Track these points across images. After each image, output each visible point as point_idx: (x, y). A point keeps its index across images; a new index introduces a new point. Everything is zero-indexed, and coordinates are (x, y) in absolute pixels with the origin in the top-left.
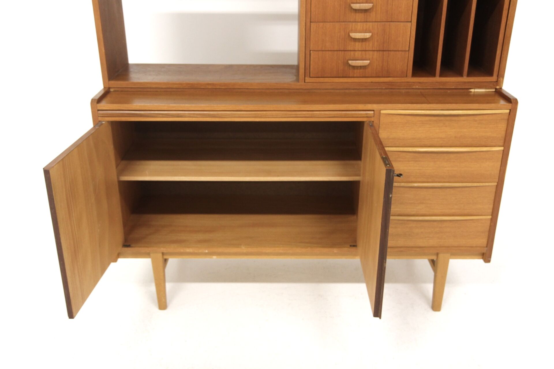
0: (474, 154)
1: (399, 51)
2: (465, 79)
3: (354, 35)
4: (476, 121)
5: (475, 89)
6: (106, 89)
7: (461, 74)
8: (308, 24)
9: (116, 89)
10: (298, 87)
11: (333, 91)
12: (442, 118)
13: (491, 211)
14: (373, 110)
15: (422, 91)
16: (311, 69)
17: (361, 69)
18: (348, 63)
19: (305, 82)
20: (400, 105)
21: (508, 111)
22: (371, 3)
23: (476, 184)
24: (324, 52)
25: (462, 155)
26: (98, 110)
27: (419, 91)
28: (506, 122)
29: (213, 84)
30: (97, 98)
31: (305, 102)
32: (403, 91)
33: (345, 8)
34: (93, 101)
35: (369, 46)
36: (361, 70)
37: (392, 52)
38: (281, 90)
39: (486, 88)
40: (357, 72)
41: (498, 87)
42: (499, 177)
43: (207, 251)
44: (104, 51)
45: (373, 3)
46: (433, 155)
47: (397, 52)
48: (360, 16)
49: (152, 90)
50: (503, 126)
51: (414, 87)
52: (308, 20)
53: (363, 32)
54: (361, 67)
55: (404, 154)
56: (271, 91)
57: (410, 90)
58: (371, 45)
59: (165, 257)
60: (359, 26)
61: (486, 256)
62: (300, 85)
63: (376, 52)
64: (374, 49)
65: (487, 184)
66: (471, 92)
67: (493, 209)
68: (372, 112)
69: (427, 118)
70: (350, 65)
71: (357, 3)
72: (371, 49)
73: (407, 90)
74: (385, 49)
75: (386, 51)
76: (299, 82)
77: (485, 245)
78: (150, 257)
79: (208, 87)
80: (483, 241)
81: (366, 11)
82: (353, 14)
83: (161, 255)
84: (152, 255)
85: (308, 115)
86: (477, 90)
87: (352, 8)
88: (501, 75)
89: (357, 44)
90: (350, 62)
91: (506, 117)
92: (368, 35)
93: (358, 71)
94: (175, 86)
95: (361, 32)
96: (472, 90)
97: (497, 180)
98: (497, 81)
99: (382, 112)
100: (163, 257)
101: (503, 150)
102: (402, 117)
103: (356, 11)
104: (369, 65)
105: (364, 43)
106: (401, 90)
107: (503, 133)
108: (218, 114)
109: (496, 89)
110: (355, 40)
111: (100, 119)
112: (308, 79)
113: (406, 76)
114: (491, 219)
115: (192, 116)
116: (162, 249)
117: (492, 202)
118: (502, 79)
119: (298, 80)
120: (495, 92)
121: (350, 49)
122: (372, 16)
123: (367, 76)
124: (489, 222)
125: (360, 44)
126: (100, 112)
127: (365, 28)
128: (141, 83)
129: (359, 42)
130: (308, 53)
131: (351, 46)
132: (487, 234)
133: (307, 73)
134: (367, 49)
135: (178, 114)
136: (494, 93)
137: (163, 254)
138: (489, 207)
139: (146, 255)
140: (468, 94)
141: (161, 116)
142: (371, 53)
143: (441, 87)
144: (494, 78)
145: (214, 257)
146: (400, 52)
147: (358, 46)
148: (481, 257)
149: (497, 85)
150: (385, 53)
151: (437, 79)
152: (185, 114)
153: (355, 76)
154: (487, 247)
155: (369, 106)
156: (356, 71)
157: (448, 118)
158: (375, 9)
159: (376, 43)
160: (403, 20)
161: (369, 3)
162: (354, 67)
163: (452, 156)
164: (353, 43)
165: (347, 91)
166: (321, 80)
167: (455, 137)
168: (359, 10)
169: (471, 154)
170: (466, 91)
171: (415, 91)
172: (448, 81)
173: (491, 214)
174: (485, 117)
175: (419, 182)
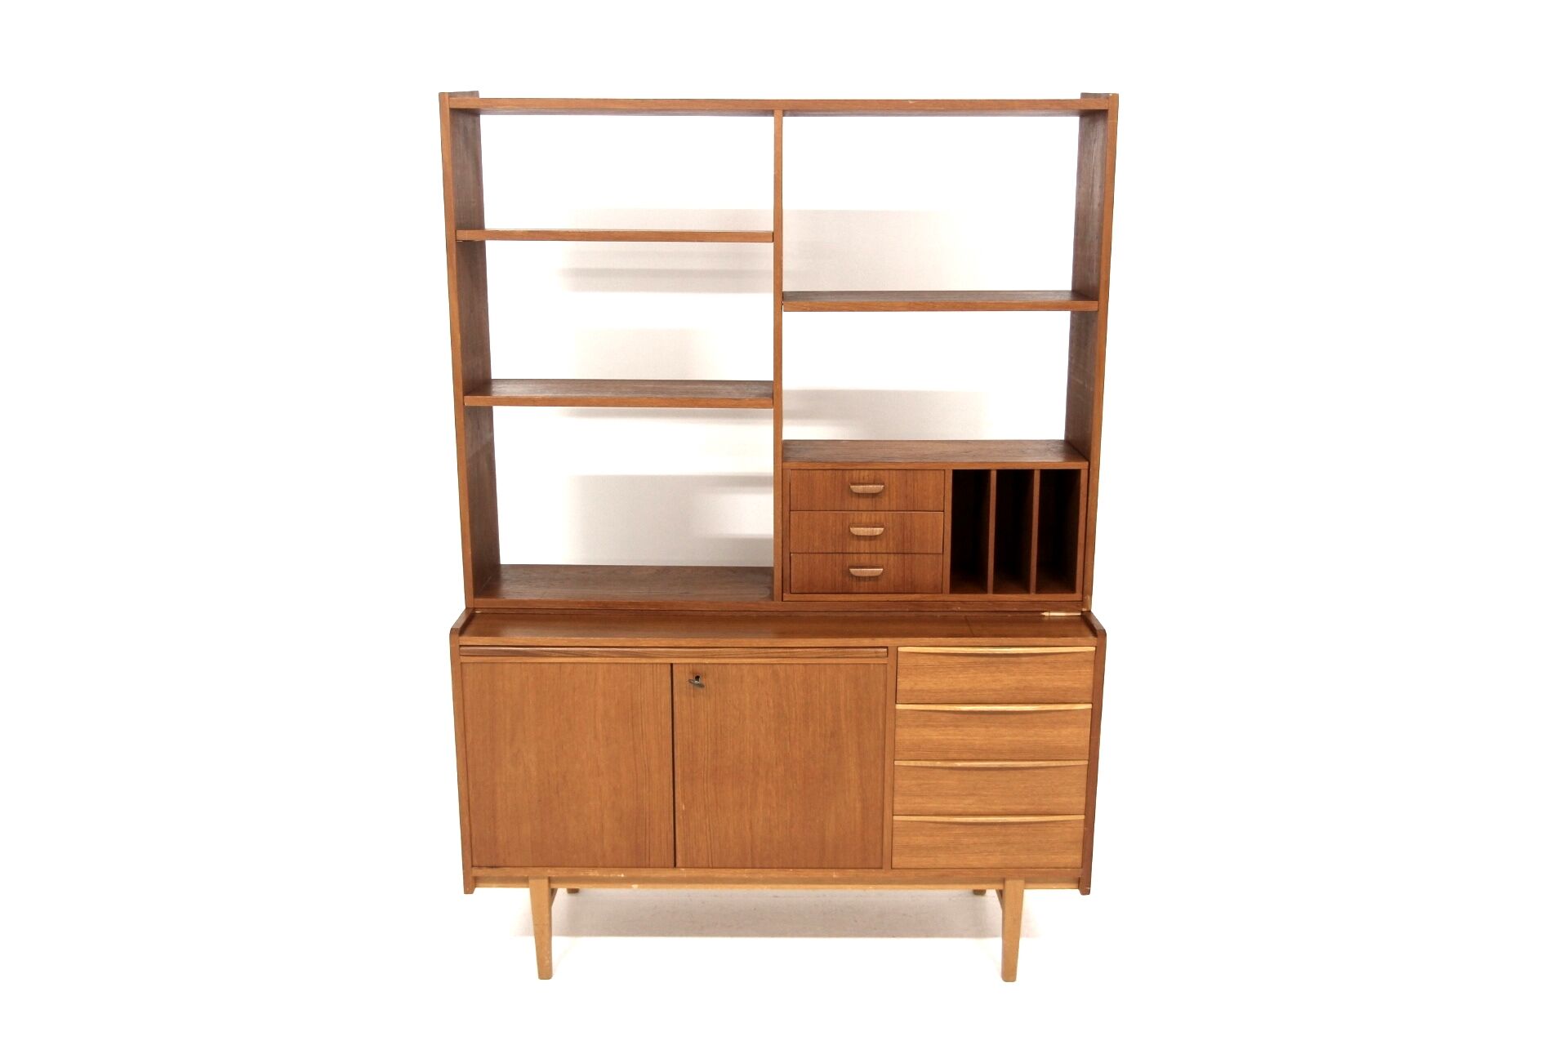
0: (1048, 715)
1: (927, 554)
2: (1033, 597)
3: (855, 531)
4: (1045, 663)
5: (1049, 612)
6: (470, 611)
7: (1027, 590)
8: (786, 514)
9: (486, 611)
10: (773, 609)
11: (827, 614)
12: (994, 659)
13: (1082, 807)
14: (887, 647)
15: (967, 614)
16: (792, 581)
17: (870, 580)
18: (849, 572)
19: (782, 600)
20: (927, 639)
21: (1093, 649)
22: (881, 484)
23: (1054, 764)
24: (812, 556)
25: (1028, 716)
26: (461, 646)
27: (963, 615)
28: (1093, 666)
29: (638, 604)
30: (459, 627)
31: (783, 634)
32: (939, 615)
33: (842, 491)
34: (453, 631)
35: (880, 547)
36: (871, 583)
37: (917, 556)
38: (746, 613)
39: (1067, 611)
40: (864, 585)
41: (1084, 610)
42: (1090, 750)
43: (622, 876)
44: (470, 553)
45: (883, 484)
46: (984, 716)
47: (925, 556)
48: (864, 503)
49: (540, 612)
50: (1088, 672)
51: (954, 609)
52: (787, 509)
53: (871, 527)
54: (870, 578)
55: (939, 715)
56: (730, 614)
57: (948, 614)
58: (884, 545)
59: (554, 886)
60: (865, 517)
61: (1084, 885)
62: (776, 605)
63: (892, 555)
64: (888, 551)
65: (1072, 763)
66: (1044, 616)
67: (1087, 804)
68: (885, 650)
69: (971, 659)
70: (852, 576)
71: (860, 484)
72: (884, 551)
73: (944, 614)
74: (905, 551)
75: (908, 553)
76: (773, 600)
77: (1079, 865)
78: (528, 887)
79: (630, 607)
80: (1075, 858)
81: (874, 495)
82: (853, 499)
83: (546, 881)
84: (531, 882)
85: (785, 655)
86: (1052, 614)
87: (852, 491)
88: (1087, 591)
89: (862, 542)
90: (852, 570)
91: (1092, 658)
92: (878, 531)
93: (866, 583)
94: (579, 606)
95: (867, 527)
96: (1046, 614)
97: (1087, 757)
98: (1082, 601)
99: (900, 649)
100: (549, 886)
101: (1092, 709)
102: (932, 657)
103: (859, 495)
104: (882, 574)
105: (873, 542)
106: (934, 614)
107: (1090, 682)
108: (645, 653)
109: (1082, 612)
110: (859, 537)
111: (464, 659)
112: (787, 597)
113: (942, 593)
114: (1085, 820)
115: (605, 654)
116: (549, 871)
117: (1084, 793)
118: (1089, 597)
119: (771, 597)
120: (1081, 616)
121: (851, 551)
122: (885, 502)
123: (880, 591)
124: (1082, 825)
125: (867, 543)
126: (462, 648)
127: (873, 520)
128: (524, 602)
129: (865, 540)
130: (787, 555)
131: (853, 547)
132: (1080, 845)
133: (786, 586)
134: (878, 551)
135: (583, 652)
136: (1079, 618)
137: (550, 880)
138: (1080, 801)
139: (523, 881)
140: (1040, 621)
141: (557, 654)
142: (885, 556)
143: (998, 609)
144: (1077, 596)
145: (635, 886)
146: (931, 556)
147: (864, 546)
148: (1076, 885)
149: (1083, 606)
150: (906, 556)
151: (991, 596)
152: (595, 651)
153: (861, 591)
154: (1082, 867)
155: (880, 641)
156: (862, 583)
157: (1003, 659)
158: (887, 493)
159: (891, 543)
160: (931, 507)
161: (878, 484)
162: (859, 578)
163: (1012, 718)
164: (855, 542)
165: (849, 615)
166: (809, 597)
167: (1017, 689)
168: (863, 494)
169: (1043, 715)
170: (1036, 614)
171: (957, 614)
172: (1007, 599)
173: (1083, 812)
174: (1060, 658)
175: (965, 760)
